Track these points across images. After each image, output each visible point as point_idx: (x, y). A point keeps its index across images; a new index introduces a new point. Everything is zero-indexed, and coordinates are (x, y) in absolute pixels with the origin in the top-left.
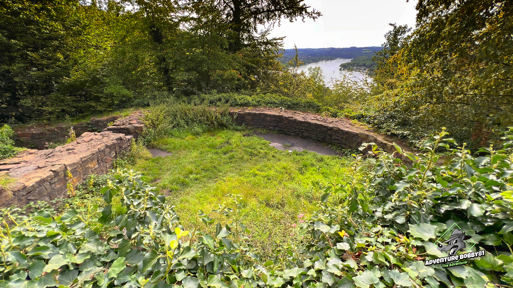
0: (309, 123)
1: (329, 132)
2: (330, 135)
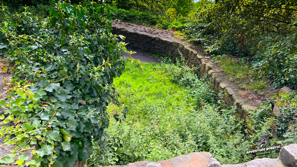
0: (137, 34)
1: (153, 42)
2: (154, 45)
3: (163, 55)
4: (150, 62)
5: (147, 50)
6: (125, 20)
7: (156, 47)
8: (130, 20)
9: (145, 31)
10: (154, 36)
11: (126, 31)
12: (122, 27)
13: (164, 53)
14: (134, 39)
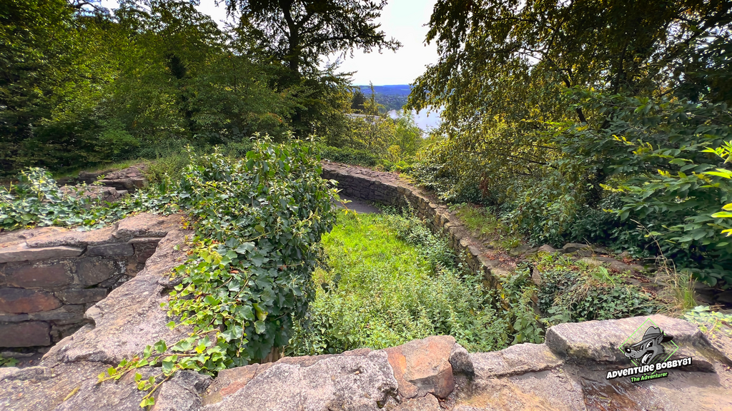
1: (372, 187)
3: (385, 203)
4: (368, 212)
5: (364, 197)
6: (337, 159)
7: (376, 193)
8: (342, 160)
9: (362, 173)
10: (374, 180)
11: (338, 174)
12: (333, 169)
13: (387, 201)
14: (347, 183)
